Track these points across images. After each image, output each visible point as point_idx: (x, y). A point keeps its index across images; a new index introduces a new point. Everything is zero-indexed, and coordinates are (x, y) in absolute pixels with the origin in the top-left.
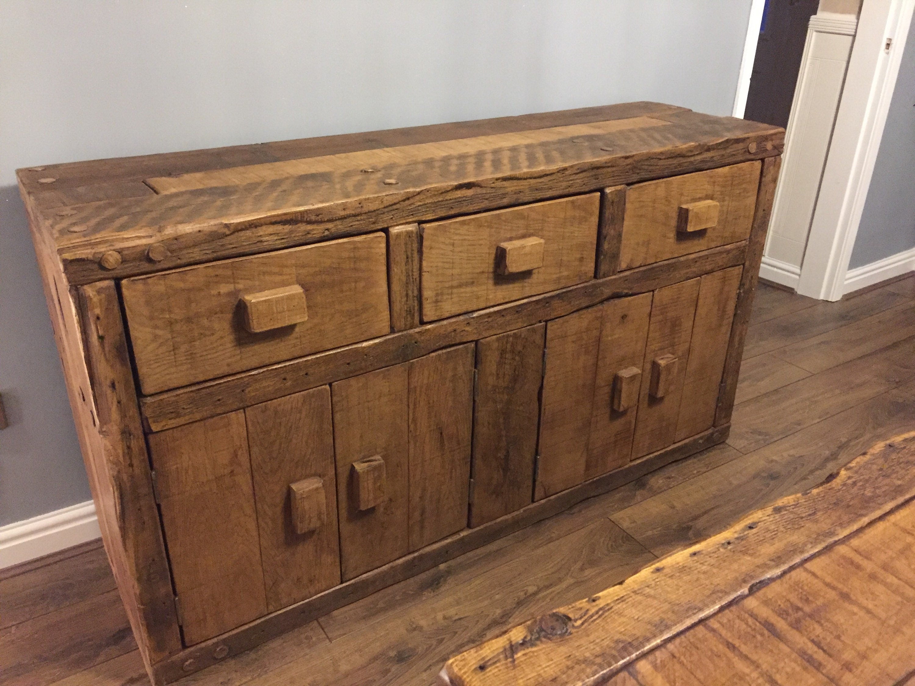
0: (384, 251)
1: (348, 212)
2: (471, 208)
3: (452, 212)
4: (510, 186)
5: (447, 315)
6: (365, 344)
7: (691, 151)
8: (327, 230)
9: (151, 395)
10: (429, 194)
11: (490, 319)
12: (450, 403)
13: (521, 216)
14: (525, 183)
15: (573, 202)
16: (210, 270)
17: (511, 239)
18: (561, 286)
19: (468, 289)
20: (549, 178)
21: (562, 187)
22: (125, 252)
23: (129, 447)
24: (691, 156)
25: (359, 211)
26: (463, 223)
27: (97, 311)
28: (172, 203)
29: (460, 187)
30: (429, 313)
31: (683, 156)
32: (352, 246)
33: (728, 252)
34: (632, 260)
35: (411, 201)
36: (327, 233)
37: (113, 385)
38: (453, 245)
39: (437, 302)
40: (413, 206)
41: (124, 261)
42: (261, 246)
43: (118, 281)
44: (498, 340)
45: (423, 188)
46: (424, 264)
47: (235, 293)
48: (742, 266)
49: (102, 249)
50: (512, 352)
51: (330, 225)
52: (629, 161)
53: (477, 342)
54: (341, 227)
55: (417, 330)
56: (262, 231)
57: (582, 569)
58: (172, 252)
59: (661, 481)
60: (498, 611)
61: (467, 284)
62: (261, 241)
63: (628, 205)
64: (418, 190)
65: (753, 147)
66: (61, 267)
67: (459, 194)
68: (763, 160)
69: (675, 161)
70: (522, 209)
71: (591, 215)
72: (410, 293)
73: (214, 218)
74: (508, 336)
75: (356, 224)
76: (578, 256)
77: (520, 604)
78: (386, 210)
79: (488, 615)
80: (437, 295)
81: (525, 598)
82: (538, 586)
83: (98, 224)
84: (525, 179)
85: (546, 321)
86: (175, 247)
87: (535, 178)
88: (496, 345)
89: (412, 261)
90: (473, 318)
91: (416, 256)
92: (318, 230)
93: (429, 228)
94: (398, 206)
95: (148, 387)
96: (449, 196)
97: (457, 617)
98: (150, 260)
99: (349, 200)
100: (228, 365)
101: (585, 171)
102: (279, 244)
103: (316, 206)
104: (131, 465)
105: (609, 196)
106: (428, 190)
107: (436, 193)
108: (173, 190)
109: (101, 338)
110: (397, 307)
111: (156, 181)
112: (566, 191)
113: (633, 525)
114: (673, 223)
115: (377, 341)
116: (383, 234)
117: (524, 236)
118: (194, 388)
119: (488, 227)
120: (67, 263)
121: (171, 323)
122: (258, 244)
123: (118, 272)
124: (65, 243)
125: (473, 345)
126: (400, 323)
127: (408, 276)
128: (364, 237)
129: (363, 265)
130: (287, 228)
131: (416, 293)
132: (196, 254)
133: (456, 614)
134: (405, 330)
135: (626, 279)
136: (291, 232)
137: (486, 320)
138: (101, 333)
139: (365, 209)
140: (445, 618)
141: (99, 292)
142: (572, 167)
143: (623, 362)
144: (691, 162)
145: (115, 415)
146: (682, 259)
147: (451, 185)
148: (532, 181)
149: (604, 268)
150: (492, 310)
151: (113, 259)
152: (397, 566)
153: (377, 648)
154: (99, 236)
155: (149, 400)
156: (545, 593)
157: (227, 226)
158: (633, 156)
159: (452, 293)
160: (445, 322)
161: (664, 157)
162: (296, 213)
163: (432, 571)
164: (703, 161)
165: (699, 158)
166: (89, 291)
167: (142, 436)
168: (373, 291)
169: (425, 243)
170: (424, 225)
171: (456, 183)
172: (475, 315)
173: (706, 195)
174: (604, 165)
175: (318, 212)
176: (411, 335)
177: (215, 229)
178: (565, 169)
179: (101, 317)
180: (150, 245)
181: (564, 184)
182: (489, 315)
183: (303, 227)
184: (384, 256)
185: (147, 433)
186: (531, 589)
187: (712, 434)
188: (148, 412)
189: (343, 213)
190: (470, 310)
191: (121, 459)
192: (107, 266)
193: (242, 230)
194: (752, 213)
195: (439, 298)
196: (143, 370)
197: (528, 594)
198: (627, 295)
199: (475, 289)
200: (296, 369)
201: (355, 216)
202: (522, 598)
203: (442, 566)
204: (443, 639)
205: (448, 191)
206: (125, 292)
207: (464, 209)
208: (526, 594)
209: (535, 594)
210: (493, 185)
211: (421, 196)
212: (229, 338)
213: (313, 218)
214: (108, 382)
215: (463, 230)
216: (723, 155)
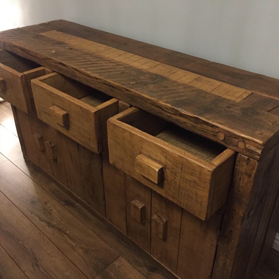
20: (91, 79)
24: (168, 112)
29: (61, 64)
31: (162, 109)
35: (48, 61)
40: (49, 63)
51: (31, 57)
52: (128, 92)
54: (33, 59)
57: (81, 248)
60: (55, 224)
62: (18, 52)
64: (49, 57)
65: (221, 136)
69: (157, 109)
75: (36, 60)
77: (60, 230)
81: (63, 231)
82: (70, 234)
84: (83, 74)
92: (28, 56)
94: (45, 60)
96: (58, 65)
97: (51, 213)
105: (120, 105)
106: (52, 59)
107: (54, 62)
113: (117, 267)
130: (22, 52)
133: (53, 212)
136: (23, 54)
142: (100, 79)
143: (138, 197)
147: (58, 61)
156: (66, 237)
157: (12, 44)
162: (23, 48)
163: (74, 201)
164: (176, 120)
174: (115, 87)
178: (97, 79)
186: (68, 232)
189: (33, 54)
193: (14, 47)
205: (57, 63)
208: (65, 231)
209: (65, 234)
210: (71, 69)
213: (27, 52)
216: (194, 126)
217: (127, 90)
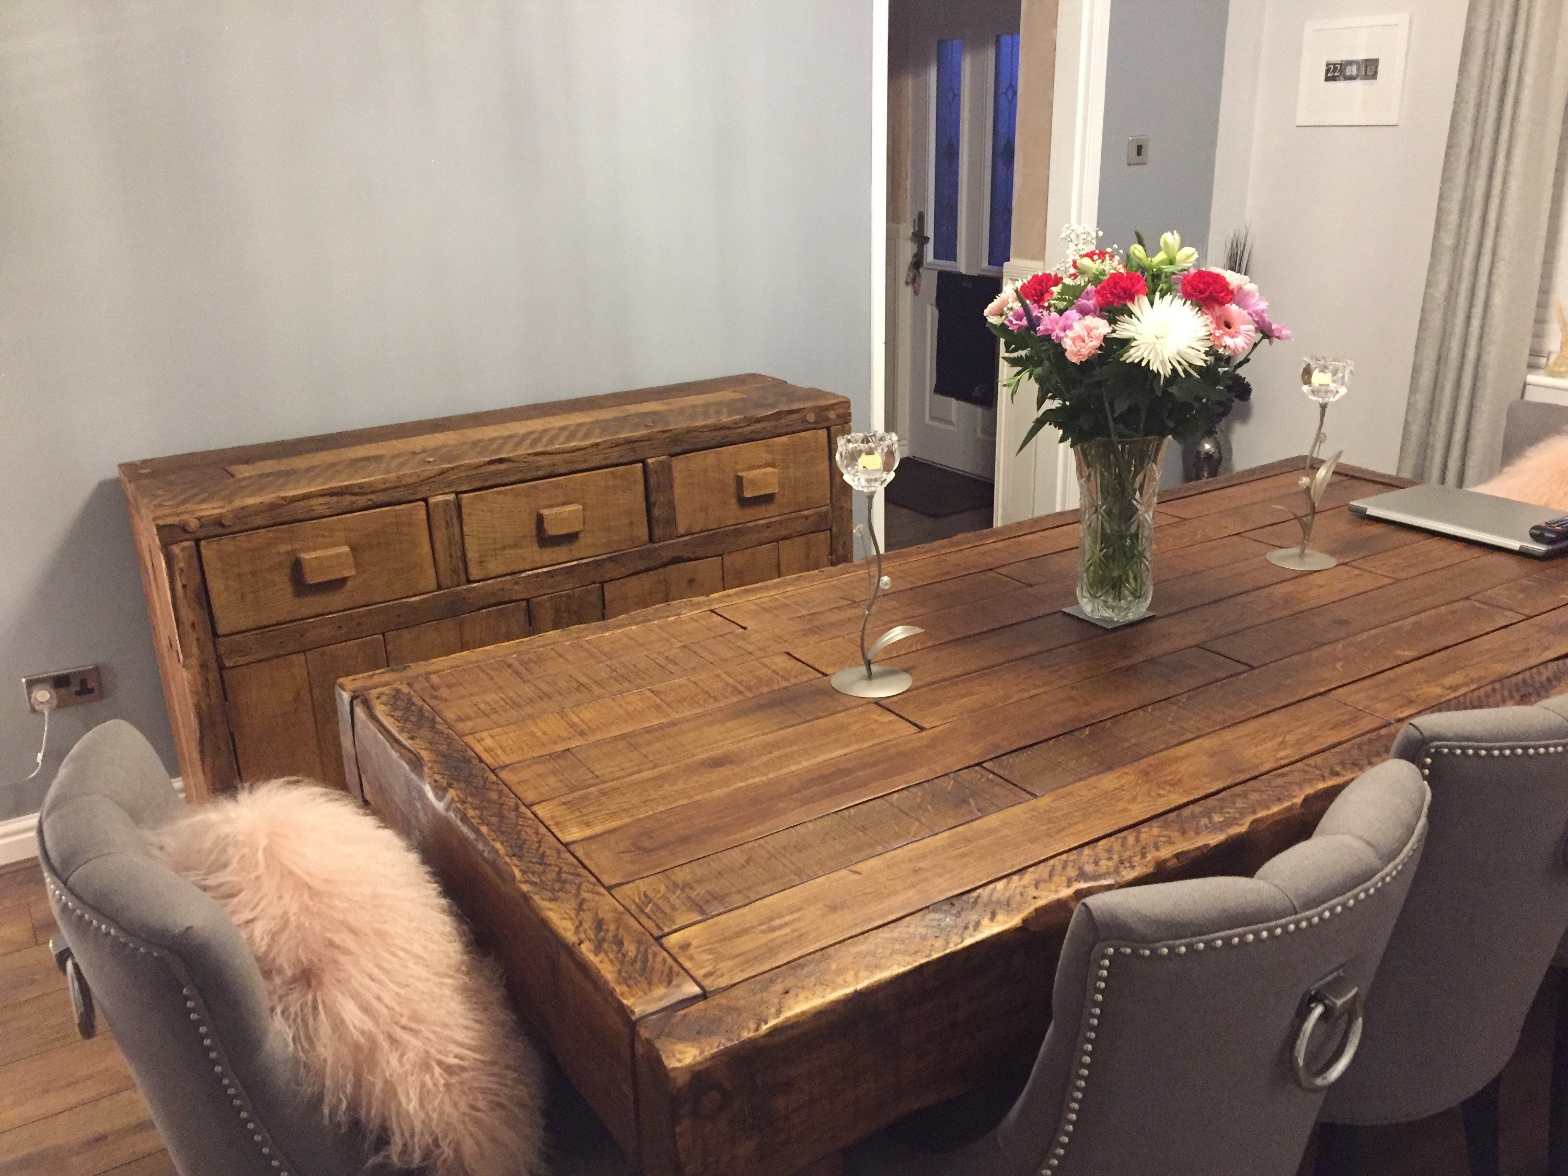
0: (425, 517)
1: (388, 485)
2: (506, 480)
3: (488, 484)
4: (544, 461)
5: (493, 574)
6: (414, 599)
7: (738, 424)
8: (371, 500)
9: (226, 636)
10: (462, 468)
11: (538, 580)
13: (558, 486)
14: (559, 456)
15: (612, 473)
16: (271, 533)
17: (551, 506)
18: (611, 550)
19: (512, 551)
20: (583, 452)
21: (597, 460)
22: (203, 519)
23: (207, 680)
24: (740, 428)
25: (397, 484)
26: (499, 493)
27: (182, 565)
28: (244, 483)
29: (492, 462)
30: (475, 572)
31: (729, 428)
32: (395, 514)
33: (806, 518)
34: (690, 525)
35: (447, 475)
36: (370, 503)
37: (193, 626)
38: (492, 512)
39: (481, 562)
40: (449, 480)
41: (202, 526)
42: (313, 514)
43: (197, 542)
44: (551, 599)
45: (455, 464)
46: (465, 529)
47: (294, 551)
48: (828, 532)
49: (185, 517)
50: (568, 611)
51: (372, 497)
52: (669, 434)
53: (528, 600)
54: (382, 497)
55: (464, 587)
56: (314, 502)
58: (239, 519)
61: (510, 547)
62: (314, 510)
63: (675, 474)
64: (452, 466)
65: (811, 417)
66: (155, 531)
67: (492, 468)
68: (828, 428)
69: (722, 433)
70: (559, 480)
71: (636, 484)
72: (454, 554)
73: (274, 492)
74: (561, 596)
75: (396, 495)
76: (627, 521)
78: (424, 483)
80: (481, 556)
83: (184, 499)
84: (557, 454)
85: (602, 583)
86: (240, 515)
87: (568, 452)
88: (548, 604)
89: (452, 526)
90: (522, 578)
91: (455, 521)
92: (362, 501)
93: (466, 498)
94: (434, 480)
95: (222, 628)
96: (483, 470)
98: (223, 525)
99: (389, 476)
100: (290, 613)
101: (620, 445)
102: (328, 512)
103: (359, 481)
104: (208, 695)
105: (652, 466)
106: (462, 466)
107: (470, 468)
108: (247, 474)
109: (184, 586)
110: (442, 566)
111: (234, 469)
112: (604, 463)
114: (732, 489)
115: (424, 596)
116: (423, 503)
117: (564, 504)
118: (259, 631)
119: (527, 496)
120: (159, 528)
121: (239, 575)
122: (311, 512)
123: (199, 535)
124: (159, 513)
125: (524, 603)
126: (446, 581)
127: (449, 539)
128: (404, 506)
129: (405, 529)
130: (335, 499)
131: (459, 554)
132: (259, 521)
134: (452, 587)
135: (686, 544)
136: (338, 502)
137: (535, 580)
138: (184, 583)
139: (404, 482)
141: (183, 549)
142: (606, 442)
144: (740, 434)
145: (195, 650)
147: (483, 461)
148: (565, 455)
149: (658, 532)
150: (540, 571)
151: (193, 524)
154: (182, 508)
155: (221, 639)
157: (283, 498)
158: (671, 430)
159: (496, 555)
160: (490, 582)
162: (340, 487)
164: (753, 432)
165: (746, 429)
166: (176, 549)
167: (217, 670)
168: (418, 552)
169: (464, 511)
170: (461, 495)
171: (486, 459)
172: (523, 575)
173: (766, 464)
174: (643, 439)
175: (361, 486)
176: (458, 592)
177: (274, 500)
178: (599, 444)
179: (185, 569)
180: (221, 514)
181: (603, 456)
182: (537, 575)
183: (348, 498)
184: (426, 522)
185: (221, 668)
188: (222, 650)
189: (384, 486)
190: (517, 569)
191: (200, 689)
192: (190, 530)
193: (297, 501)
194: (828, 478)
195: (484, 559)
196: (218, 614)
198: (690, 560)
199: (519, 551)
200: (350, 618)
201: (395, 488)
205: (481, 466)
206: (203, 551)
207: (499, 481)
210: (524, 460)
211: (456, 471)
212: (288, 589)
213: (357, 490)
214: (190, 622)
215: (501, 499)
216: (776, 426)
217: (664, 432)
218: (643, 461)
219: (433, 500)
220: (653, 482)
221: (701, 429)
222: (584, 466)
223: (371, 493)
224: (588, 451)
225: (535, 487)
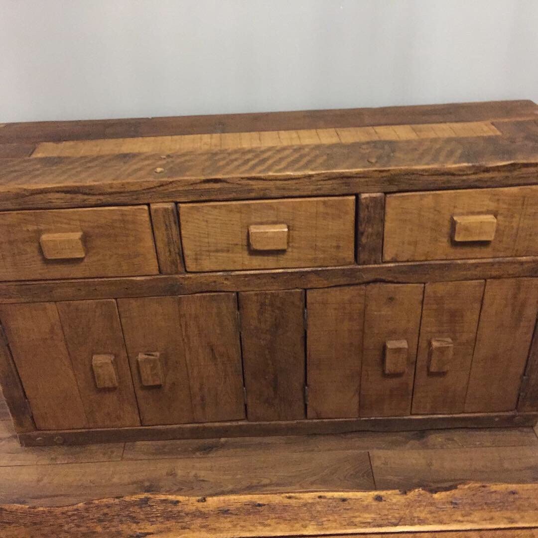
0: (148, 219)
1: (113, 190)
2: (220, 197)
3: (203, 198)
4: (256, 185)
5: (207, 269)
6: (139, 278)
7: (464, 171)
8: (100, 200)
10: (179, 184)
11: (247, 279)
12: (218, 331)
13: (270, 207)
14: (272, 183)
15: (324, 203)
16: (20, 216)
17: (261, 223)
18: (316, 265)
19: (224, 254)
20: (295, 181)
21: (310, 188)
24: (464, 175)
25: (122, 190)
26: (215, 207)
29: (207, 181)
30: (191, 265)
31: (453, 175)
32: (121, 213)
33: (522, 263)
34: (397, 255)
35: (165, 187)
36: (99, 202)
38: (207, 221)
39: (196, 259)
40: (167, 191)
42: (52, 205)
44: (257, 295)
45: (175, 179)
46: (183, 232)
47: (39, 231)
50: (272, 305)
51: (101, 197)
52: (384, 174)
53: (237, 293)
54: (110, 199)
55: (181, 276)
56: (51, 196)
57: (313, 483)
59: (440, 440)
60: (231, 486)
61: (222, 251)
62: (51, 202)
63: (389, 210)
64: (171, 180)
67: (207, 186)
69: (445, 178)
70: (272, 203)
71: (346, 213)
72: (172, 250)
74: (266, 294)
75: (122, 199)
76: (335, 244)
77: (249, 488)
78: (144, 191)
79: (222, 486)
80: (196, 254)
82: (271, 481)
84: (271, 180)
85: (305, 289)
87: (281, 180)
88: (255, 298)
89: (171, 229)
90: (231, 275)
92: (93, 199)
93: (184, 207)
94: (154, 190)
96: (198, 187)
97: (202, 479)
99: (115, 182)
100: (40, 274)
101: (334, 179)
102: (64, 205)
105: (363, 201)
106: (179, 181)
107: (186, 184)
110: (163, 258)
113: (383, 466)
114: (446, 230)
115: (148, 278)
116: (146, 207)
117: (274, 223)
118: (19, 283)
119: (238, 212)
122: (50, 204)
125: (234, 294)
126: (166, 269)
127: (169, 239)
128: (130, 207)
129: (130, 226)
130: (69, 196)
131: (177, 250)
133: (203, 477)
134: (171, 274)
135: (390, 269)
136: (72, 199)
137: (243, 279)
139: (128, 190)
140: (196, 476)
142: (319, 175)
143: (393, 334)
144: (464, 181)
146: (459, 262)
147: (200, 179)
148: (278, 183)
149: (363, 256)
150: (248, 272)
152: (184, 428)
153: (141, 476)
157: (27, 190)
158: (389, 171)
159: (210, 255)
160: (205, 274)
161: (427, 174)
162: (73, 187)
163: (212, 440)
164: (478, 180)
165: (474, 176)
168: (142, 244)
169: (182, 218)
170: (181, 205)
171: (203, 178)
172: (233, 274)
173: (488, 210)
174: (356, 176)
175: (91, 188)
176: (177, 279)
177: (19, 191)
178: (312, 176)
181: (312, 187)
182: (246, 276)
183: (80, 197)
184: (148, 222)
187: (514, 417)
189: (110, 190)
190: (229, 269)
193: (37, 194)
195: (199, 257)
197: (260, 484)
198: (391, 282)
199: (231, 255)
200: (88, 284)
201: (119, 193)
202: (253, 484)
203: (223, 440)
204: (182, 489)
205: (197, 183)
207: (214, 198)
210: (239, 182)
211: (174, 185)
213: (87, 191)
215: (216, 212)
217: (381, 171)
218: (357, 196)
219: (153, 207)
220: (362, 215)
221: (421, 173)
222: (297, 193)
223: (100, 194)
224: (301, 181)
225: (248, 205)
